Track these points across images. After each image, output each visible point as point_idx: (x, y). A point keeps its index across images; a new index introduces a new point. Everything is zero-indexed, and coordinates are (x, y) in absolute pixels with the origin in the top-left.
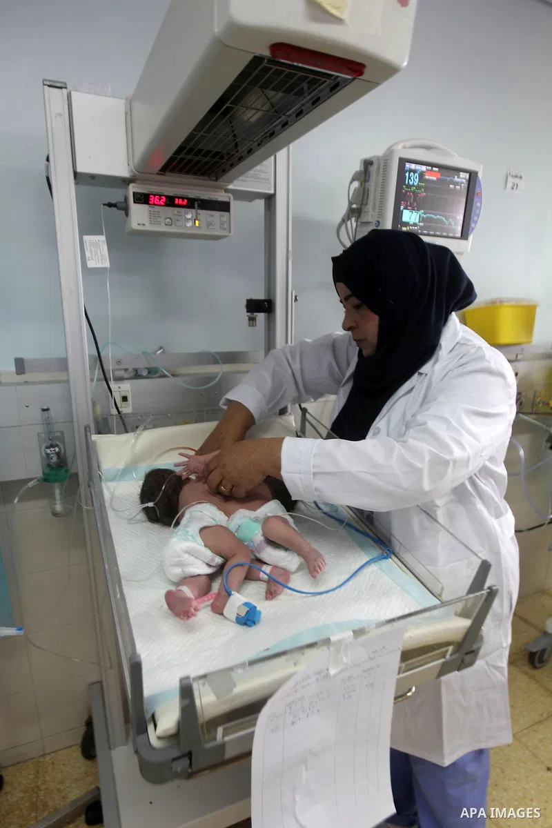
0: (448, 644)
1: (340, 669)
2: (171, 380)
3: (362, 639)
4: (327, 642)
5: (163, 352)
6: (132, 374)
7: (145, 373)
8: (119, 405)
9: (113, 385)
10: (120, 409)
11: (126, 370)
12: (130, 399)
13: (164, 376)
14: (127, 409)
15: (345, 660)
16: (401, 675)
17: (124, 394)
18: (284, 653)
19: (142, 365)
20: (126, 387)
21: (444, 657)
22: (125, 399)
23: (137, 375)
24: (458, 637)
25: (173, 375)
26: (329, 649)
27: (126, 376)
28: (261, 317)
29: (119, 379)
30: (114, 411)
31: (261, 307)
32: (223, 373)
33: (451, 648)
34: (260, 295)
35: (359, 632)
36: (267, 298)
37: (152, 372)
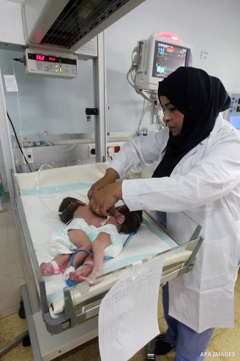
0: (182, 262)
1: (136, 277)
2: (51, 147)
3: (146, 263)
4: (131, 266)
5: (47, 134)
6: (33, 144)
7: (39, 144)
8: (27, 160)
9: (23, 149)
10: (28, 161)
11: (29, 142)
12: (32, 156)
13: (48, 145)
14: (31, 161)
15: (139, 273)
16: (162, 277)
17: (29, 154)
18: (112, 272)
19: (37, 140)
20: (30, 151)
21: (181, 268)
22: (30, 156)
23: (35, 145)
24: (186, 259)
25: (53, 145)
26: (132, 269)
27: (30, 145)
28: (93, 117)
29: (26, 147)
30: (25, 162)
31: (93, 112)
32: (76, 144)
33: (183, 264)
34: (92, 106)
35: (144, 261)
36: (95, 108)
37: (42, 143)
